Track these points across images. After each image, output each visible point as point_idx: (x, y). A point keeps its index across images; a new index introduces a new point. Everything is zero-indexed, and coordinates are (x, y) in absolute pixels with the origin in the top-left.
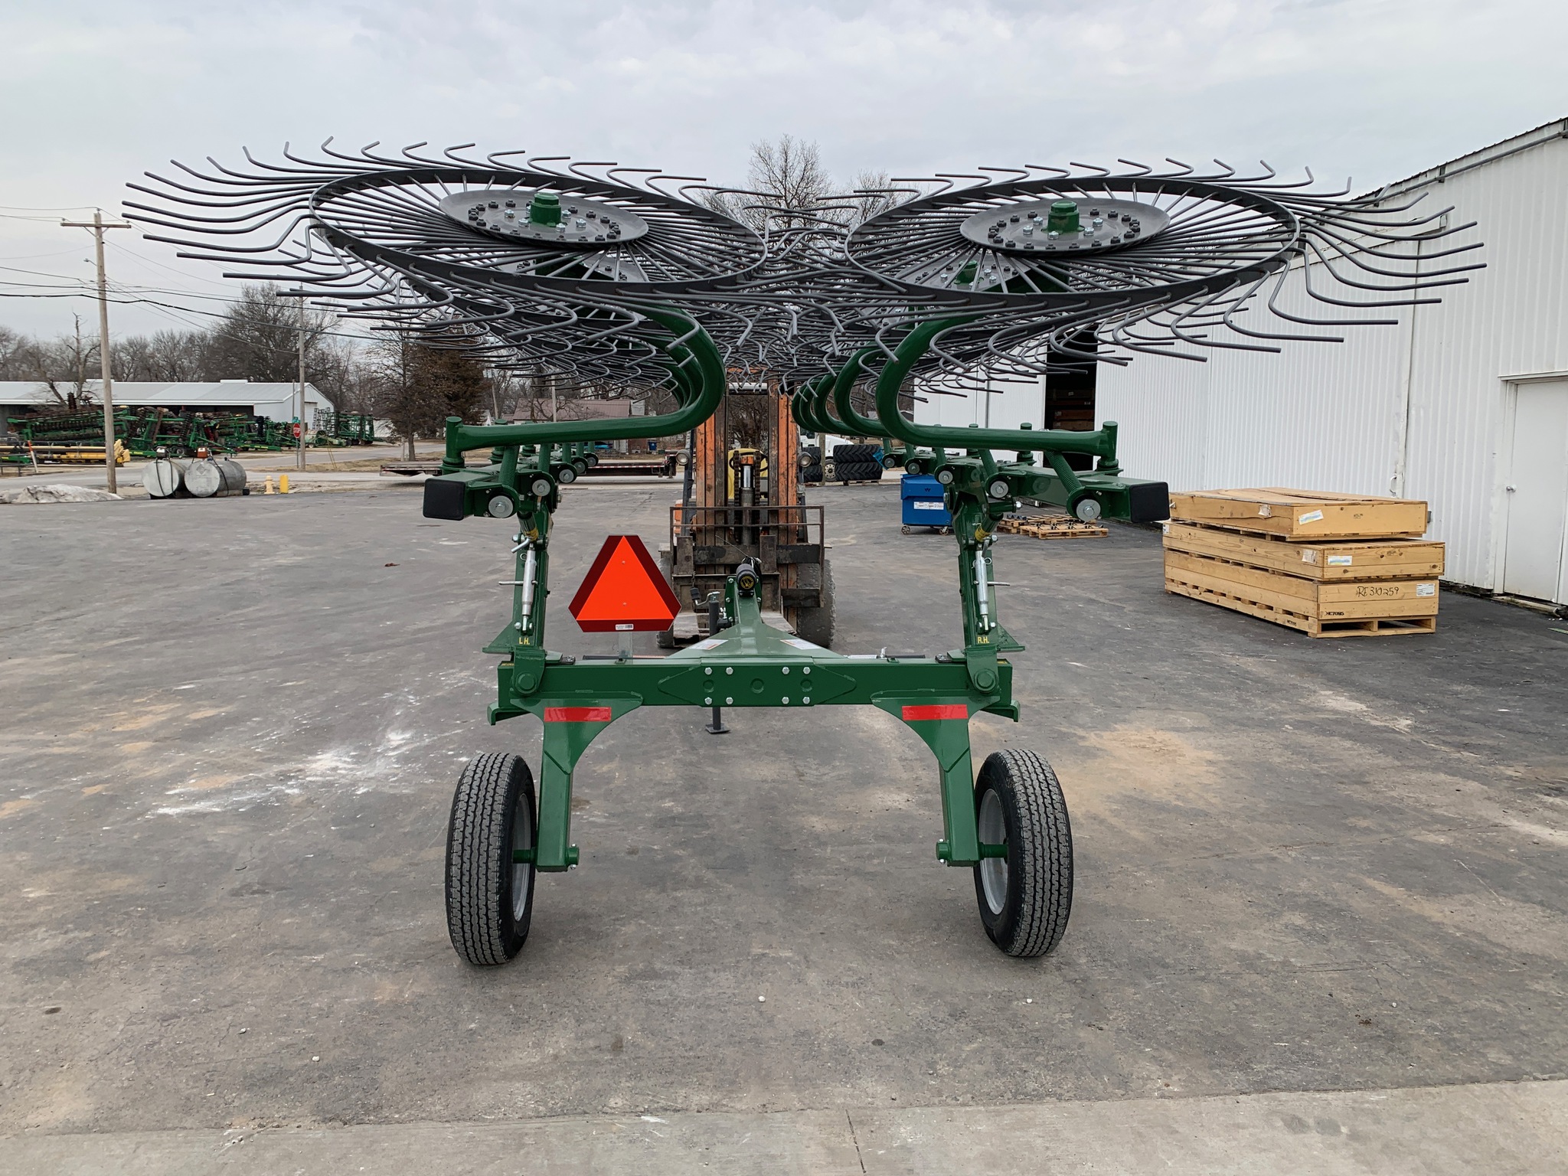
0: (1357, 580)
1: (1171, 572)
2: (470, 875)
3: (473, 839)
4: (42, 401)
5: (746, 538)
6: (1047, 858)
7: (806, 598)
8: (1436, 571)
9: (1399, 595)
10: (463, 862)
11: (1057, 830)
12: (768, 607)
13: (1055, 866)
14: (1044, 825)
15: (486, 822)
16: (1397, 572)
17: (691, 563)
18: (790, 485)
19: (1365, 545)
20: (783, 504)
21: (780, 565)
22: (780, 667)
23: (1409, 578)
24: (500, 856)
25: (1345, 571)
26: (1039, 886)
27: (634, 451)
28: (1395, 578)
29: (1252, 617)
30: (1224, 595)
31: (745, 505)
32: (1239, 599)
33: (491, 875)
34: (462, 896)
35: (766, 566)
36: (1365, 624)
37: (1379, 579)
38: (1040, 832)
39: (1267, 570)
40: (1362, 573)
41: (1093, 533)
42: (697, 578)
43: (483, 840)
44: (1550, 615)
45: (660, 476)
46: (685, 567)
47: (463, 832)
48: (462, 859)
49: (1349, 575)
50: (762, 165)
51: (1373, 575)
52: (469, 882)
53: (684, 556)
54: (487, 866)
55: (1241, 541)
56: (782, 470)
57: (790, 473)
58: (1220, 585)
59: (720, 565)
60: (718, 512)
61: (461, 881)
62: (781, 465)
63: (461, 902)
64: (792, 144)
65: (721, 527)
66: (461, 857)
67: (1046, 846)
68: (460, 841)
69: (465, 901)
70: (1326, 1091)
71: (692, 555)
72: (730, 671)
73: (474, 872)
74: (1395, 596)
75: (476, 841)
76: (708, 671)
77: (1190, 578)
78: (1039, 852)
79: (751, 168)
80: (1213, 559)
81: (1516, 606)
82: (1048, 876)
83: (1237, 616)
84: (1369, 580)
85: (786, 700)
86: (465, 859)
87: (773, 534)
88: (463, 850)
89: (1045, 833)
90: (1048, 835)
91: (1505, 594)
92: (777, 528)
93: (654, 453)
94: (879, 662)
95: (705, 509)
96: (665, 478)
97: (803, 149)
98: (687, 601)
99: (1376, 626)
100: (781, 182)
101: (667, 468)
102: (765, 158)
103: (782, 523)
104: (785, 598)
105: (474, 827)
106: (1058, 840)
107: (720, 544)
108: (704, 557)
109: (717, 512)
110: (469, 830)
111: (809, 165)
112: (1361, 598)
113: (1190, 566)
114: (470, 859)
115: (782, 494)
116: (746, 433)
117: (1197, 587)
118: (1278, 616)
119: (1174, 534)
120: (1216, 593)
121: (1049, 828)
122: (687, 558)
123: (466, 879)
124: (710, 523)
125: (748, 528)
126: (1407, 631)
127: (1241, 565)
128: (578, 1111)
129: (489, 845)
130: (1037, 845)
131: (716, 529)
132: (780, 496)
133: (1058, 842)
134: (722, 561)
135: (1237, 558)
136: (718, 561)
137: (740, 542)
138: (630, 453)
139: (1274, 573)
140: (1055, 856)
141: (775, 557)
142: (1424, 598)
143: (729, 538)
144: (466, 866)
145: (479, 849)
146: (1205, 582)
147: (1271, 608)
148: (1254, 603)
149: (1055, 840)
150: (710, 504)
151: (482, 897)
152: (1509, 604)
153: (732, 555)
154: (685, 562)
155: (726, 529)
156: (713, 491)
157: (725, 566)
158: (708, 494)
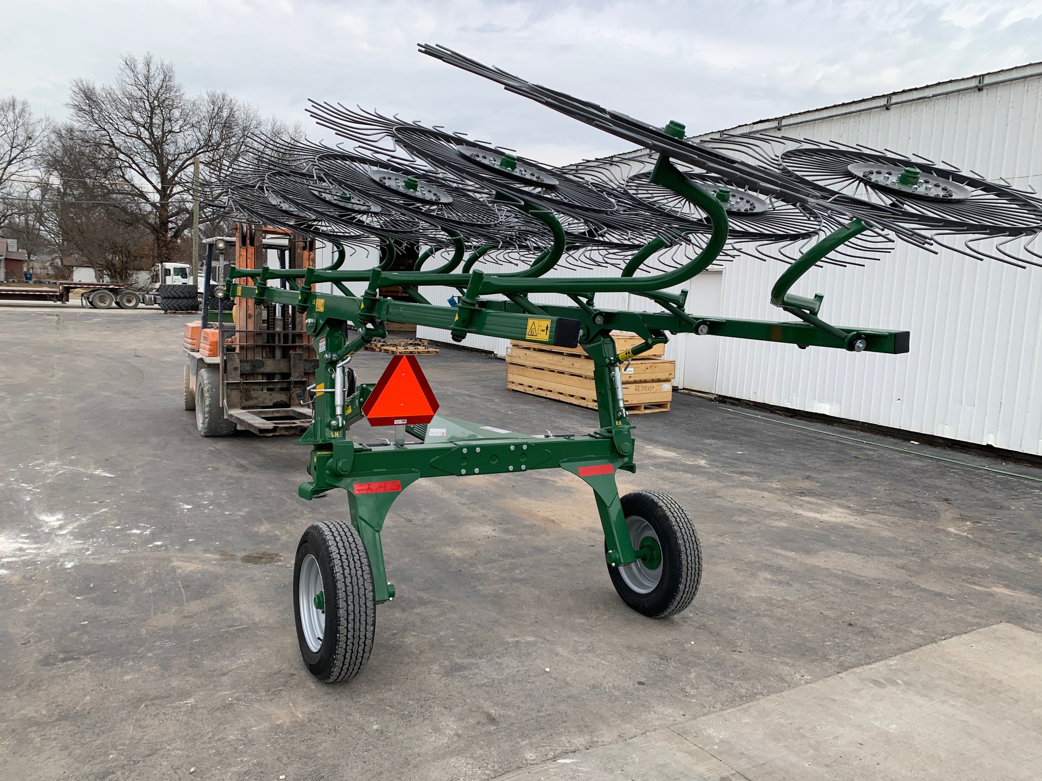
0: (635, 382)
1: (511, 377)
2: (354, 614)
3: (353, 587)
5: (278, 353)
6: (692, 555)
8: (672, 376)
9: (654, 391)
10: (348, 605)
12: (297, 405)
15: (359, 573)
16: (654, 377)
17: (239, 372)
19: (640, 362)
20: (305, 330)
21: (306, 373)
22: (509, 445)
23: (659, 381)
25: (630, 377)
27: (11, 280)
28: (653, 381)
29: (571, 404)
30: (551, 391)
31: (278, 329)
32: (562, 394)
34: (348, 631)
35: (296, 374)
36: (636, 407)
37: (645, 381)
38: (687, 540)
39: (581, 377)
40: (638, 378)
41: (428, 352)
42: (244, 383)
43: (360, 586)
44: (711, 400)
45: (55, 302)
46: (234, 375)
47: (345, 582)
48: (347, 603)
49: (632, 379)
50: (128, 71)
51: (643, 379)
52: (354, 620)
53: (233, 367)
54: (366, 606)
55: (563, 359)
58: (547, 385)
59: (258, 374)
60: (257, 334)
61: (347, 620)
63: (347, 636)
64: (153, 60)
65: (258, 346)
66: (347, 601)
67: (691, 547)
68: (344, 589)
69: (350, 636)
70: (870, 664)
71: (239, 366)
72: (478, 450)
73: (357, 612)
74: (653, 391)
75: (356, 588)
76: (465, 451)
77: (526, 381)
78: (688, 552)
79: (120, 72)
80: (543, 369)
81: (692, 395)
83: (560, 404)
84: (641, 382)
85: (511, 468)
86: (350, 603)
88: (347, 596)
91: (684, 389)
92: (301, 347)
93: (31, 282)
94: (548, 440)
95: (247, 332)
96: (59, 303)
97: (162, 65)
98: (235, 401)
99: (643, 408)
100: (145, 87)
101: (62, 295)
102: (130, 65)
103: (305, 343)
105: (352, 577)
107: (259, 358)
108: (248, 368)
110: (348, 580)
111: (167, 77)
112: (637, 392)
113: (526, 374)
114: (353, 602)
116: (115, 271)
117: (531, 387)
118: (589, 403)
119: (514, 354)
120: (545, 390)
122: (236, 369)
123: (351, 617)
124: (251, 342)
125: (280, 347)
126: (657, 411)
127: (563, 373)
128: (514, 767)
129: (365, 589)
130: (687, 548)
131: (255, 347)
132: (303, 324)
134: (261, 370)
135: (561, 369)
136: (258, 370)
137: (274, 357)
138: (7, 282)
139: (586, 378)
140: (696, 553)
141: (302, 368)
142: (664, 392)
143: (266, 353)
144: (351, 608)
145: (359, 594)
146: (537, 383)
147: (584, 399)
148: (572, 396)
149: (695, 543)
150: (251, 328)
151: (363, 630)
152: (688, 394)
153: (270, 366)
154: (233, 372)
155: (263, 347)
156: (253, 318)
157: (263, 374)
158: (249, 320)
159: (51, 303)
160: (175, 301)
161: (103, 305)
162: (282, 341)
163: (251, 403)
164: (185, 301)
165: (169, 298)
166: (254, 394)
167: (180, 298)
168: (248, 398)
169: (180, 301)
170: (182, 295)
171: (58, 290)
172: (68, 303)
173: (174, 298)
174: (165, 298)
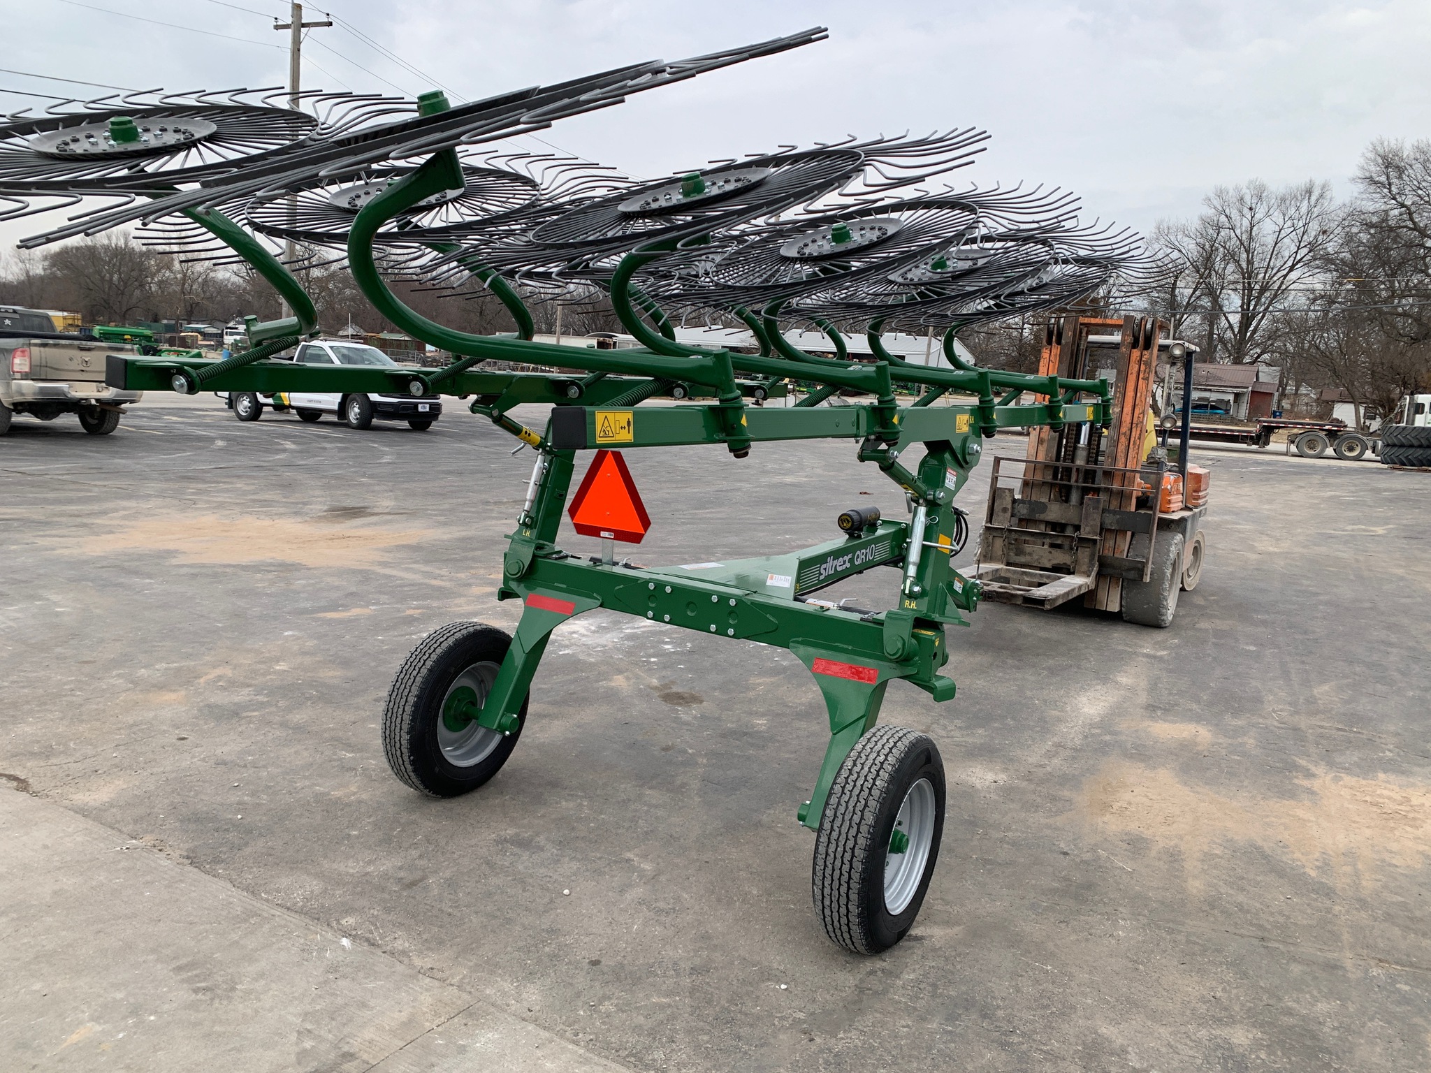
2: (392, 713)
3: (401, 684)
4: (747, 345)
5: (1075, 497)
6: (841, 844)
7: (1129, 569)
10: (390, 701)
11: (862, 818)
12: (1084, 573)
13: (848, 856)
14: (851, 808)
15: (415, 673)
17: (1009, 515)
18: (1131, 446)
20: (1120, 466)
21: (1103, 530)
24: (415, 703)
26: (829, 871)
31: (1080, 463)
33: (405, 717)
35: (1088, 529)
38: (843, 814)
42: (1015, 531)
43: (407, 686)
45: (1250, 445)
46: (1001, 518)
52: (391, 718)
53: (1002, 507)
54: (404, 708)
56: (1124, 429)
57: (1133, 433)
59: (1041, 521)
62: (1124, 424)
65: (1047, 483)
67: (844, 830)
69: (387, 733)
71: (1011, 507)
73: (395, 711)
75: (403, 686)
78: (835, 835)
82: (838, 863)
85: (713, 627)
86: (392, 698)
87: (1103, 497)
88: (393, 691)
89: (847, 817)
90: (851, 820)
95: (1036, 463)
98: (997, 554)
101: (1259, 437)
103: (1114, 485)
104: (1101, 565)
105: (406, 674)
106: (858, 829)
107: (1044, 500)
108: (1023, 510)
109: (1046, 466)
110: (401, 676)
114: (395, 699)
115: (1121, 455)
121: (854, 812)
122: (1005, 510)
123: (389, 714)
124: (1039, 477)
125: (1078, 487)
129: (410, 691)
130: (835, 828)
131: (1044, 483)
132: (1118, 457)
133: (858, 831)
134: (1042, 517)
136: (1038, 516)
137: (1067, 500)
140: (850, 844)
141: (1099, 521)
143: (1055, 495)
144: (391, 704)
145: (402, 693)
149: (855, 827)
150: (1041, 458)
151: (397, 733)
153: (1055, 512)
154: (1001, 514)
155: (1052, 485)
156: (1045, 445)
157: (1047, 523)
158: (1040, 447)
159: (1244, 446)
160: (1402, 450)
161: (1312, 452)
162: (1080, 480)
163: (1022, 559)
164: (1420, 452)
165: (1394, 445)
166: (1028, 548)
167: (1412, 446)
168: (1019, 552)
169: (1411, 451)
170: (1415, 443)
171: (1254, 429)
172: (1267, 448)
173: (1402, 446)
174: (1388, 445)
